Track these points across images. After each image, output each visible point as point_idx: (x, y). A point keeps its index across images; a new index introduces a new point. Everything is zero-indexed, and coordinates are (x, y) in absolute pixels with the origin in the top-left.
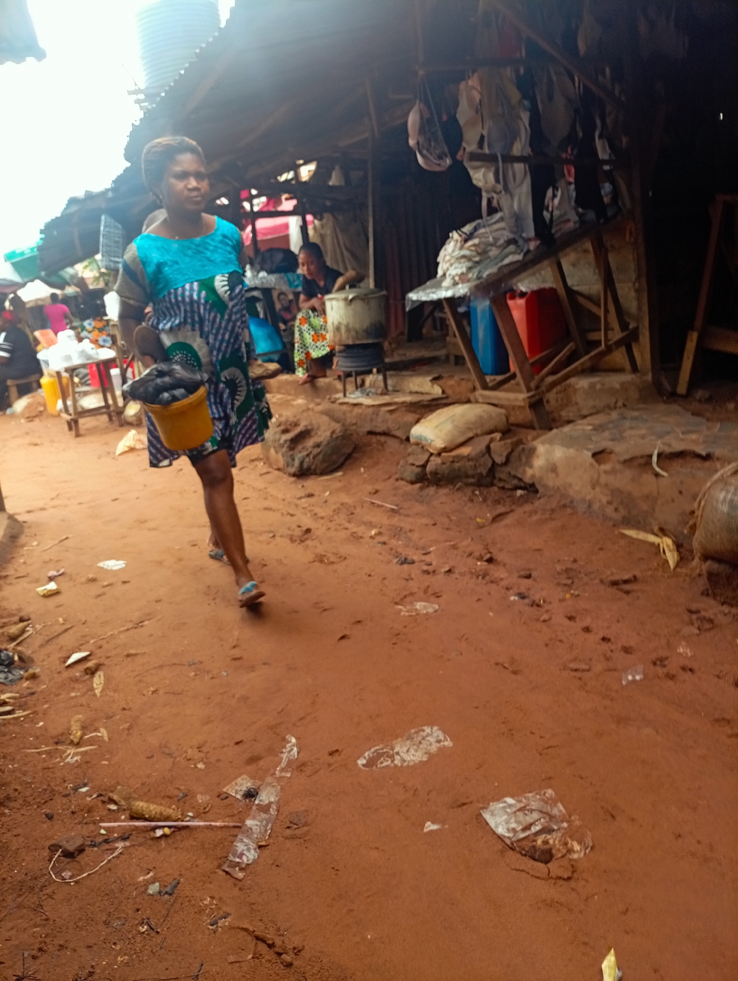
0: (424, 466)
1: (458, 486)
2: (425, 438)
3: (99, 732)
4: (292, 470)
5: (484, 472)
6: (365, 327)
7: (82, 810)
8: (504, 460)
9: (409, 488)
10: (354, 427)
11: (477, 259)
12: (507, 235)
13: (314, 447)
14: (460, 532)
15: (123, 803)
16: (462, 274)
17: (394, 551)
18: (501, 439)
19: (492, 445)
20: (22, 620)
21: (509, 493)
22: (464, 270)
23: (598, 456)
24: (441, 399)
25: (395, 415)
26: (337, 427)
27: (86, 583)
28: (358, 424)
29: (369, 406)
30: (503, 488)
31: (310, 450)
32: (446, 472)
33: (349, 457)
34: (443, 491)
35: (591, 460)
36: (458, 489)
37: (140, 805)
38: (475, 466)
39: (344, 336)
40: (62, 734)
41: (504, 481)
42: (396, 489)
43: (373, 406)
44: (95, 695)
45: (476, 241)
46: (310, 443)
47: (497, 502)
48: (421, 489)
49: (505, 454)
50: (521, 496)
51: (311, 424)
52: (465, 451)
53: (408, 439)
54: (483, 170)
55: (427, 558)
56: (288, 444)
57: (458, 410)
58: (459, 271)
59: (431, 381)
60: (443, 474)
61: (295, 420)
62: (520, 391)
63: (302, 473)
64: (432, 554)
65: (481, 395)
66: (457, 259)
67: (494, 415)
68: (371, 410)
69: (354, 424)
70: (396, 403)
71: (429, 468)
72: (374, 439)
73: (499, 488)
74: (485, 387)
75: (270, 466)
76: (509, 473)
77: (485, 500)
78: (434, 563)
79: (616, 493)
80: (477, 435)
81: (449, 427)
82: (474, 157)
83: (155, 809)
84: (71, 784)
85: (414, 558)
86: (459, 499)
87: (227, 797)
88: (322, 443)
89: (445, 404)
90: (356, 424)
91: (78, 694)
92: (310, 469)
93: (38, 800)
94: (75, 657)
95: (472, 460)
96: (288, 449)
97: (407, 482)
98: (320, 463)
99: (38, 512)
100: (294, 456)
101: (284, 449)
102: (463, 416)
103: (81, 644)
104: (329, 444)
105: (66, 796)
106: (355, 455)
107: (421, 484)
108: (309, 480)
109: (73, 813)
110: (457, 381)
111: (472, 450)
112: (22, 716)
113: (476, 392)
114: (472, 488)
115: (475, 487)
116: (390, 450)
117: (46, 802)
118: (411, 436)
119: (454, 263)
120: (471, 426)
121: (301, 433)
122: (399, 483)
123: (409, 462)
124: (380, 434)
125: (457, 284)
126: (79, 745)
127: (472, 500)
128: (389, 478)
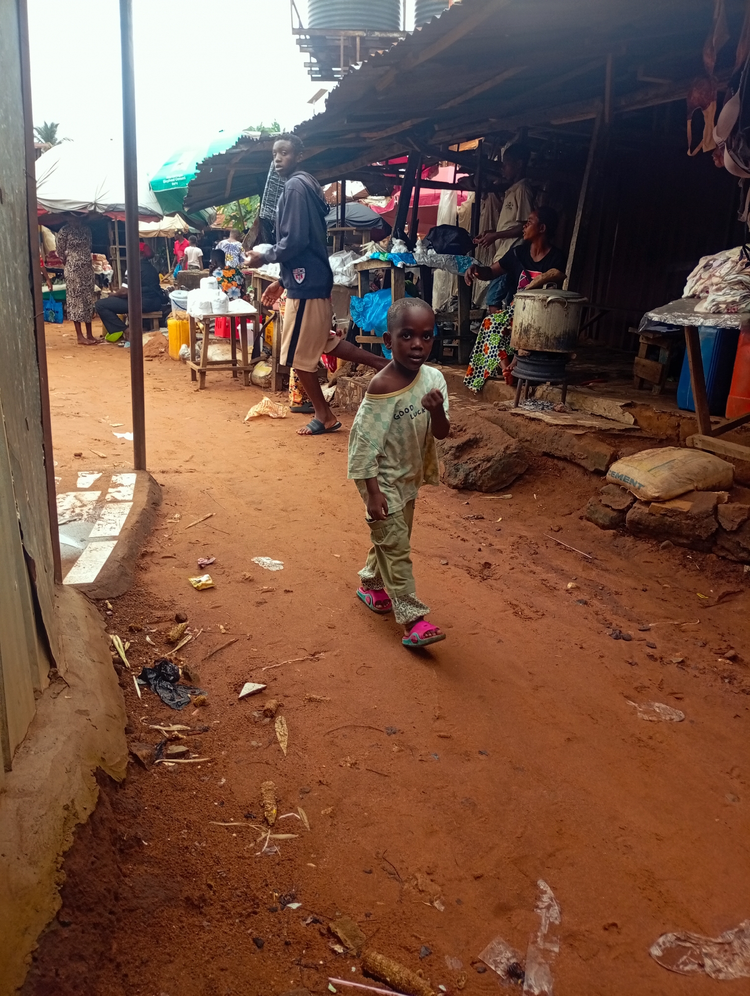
0: (623, 512)
1: (664, 544)
2: (632, 480)
3: (297, 812)
4: (455, 482)
5: (704, 536)
6: (558, 334)
7: (299, 943)
8: (735, 527)
9: (600, 531)
10: (526, 444)
13: (484, 461)
14: (681, 607)
15: (349, 944)
16: (733, 302)
17: (601, 617)
18: (730, 500)
19: (719, 506)
20: (179, 620)
21: (732, 567)
22: (738, 298)
24: (634, 430)
25: (583, 442)
26: (513, 443)
27: (242, 582)
28: (533, 442)
29: (550, 425)
31: (479, 463)
32: (653, 524)
33: (520, 477)
34: (642, 546)
36: (664, 548)
37: (378, 958)
38: (694, 526)
39: (532, 340)
40: (252, 805)
41: (728, 550)
42: (581, 530)
43: (557, 425)
44: (280, 750)
46: (480, 454)
47: (719, 575)
48: (615, 536)
49: (739, 520)
50: (749, 573)
51: (481, 433)
52: (684, 505)
53: (601, 473)
55: (650, 637)
56: (453, 450)
57: (678, 454)
58: (730, 299)
59: (620, 406)
60: (648, 526)
61: (462, 424)
63: (466, 487)
64: (652, 632)
65: (703, 441)
66: (729, 283)
67: (721, 469)
69: (527, 441)
70: (583, 427)
71: (629, 516)
72: (550, 462)
73: (718, 556)
74: (707, 432)
76: (739, 543)
77: (702, 570)
78: (658, 645)
80: (697, 489)
81: (665, 473)
83: (399, 972)
84: (274, 891)
85: (630, 632)
86: (667, 561)
87: (485, 970)
88: (493, 457)
89: (639, 437)
90: (530, 441)
91: (260, 744)
92: (475, 484)
93: (239, 909)
94: (249, 688)
95: (691, 518)
96: (452, 458)
97: (596, 524)
98: (488, 478)
99: (173, 474)
100: (459, 467)
101: (448, 456)
102: (684, 463)
103: (251, 670)
104: (500, 460)
105: (273, 910)
106: (527, 477)
107: (614, 531)
108: (472, 496)
109: (287, 944)
110: (655, 413)
111: (693, 506)
112: (199, 763)
113: (695, 436)
114: (682, 550)
115: (686, 550)
116: (569, 479)
117: (249, 915)
118: (609, 472)
119: (724, 288)
120: (693, 477)
121: (469, 441)
122: (584, 522)
123: (602, 502)
124: (559, 458)
125: (719, 313)
126: (275, 827)
127: (685, 566)
128: (571, 514)
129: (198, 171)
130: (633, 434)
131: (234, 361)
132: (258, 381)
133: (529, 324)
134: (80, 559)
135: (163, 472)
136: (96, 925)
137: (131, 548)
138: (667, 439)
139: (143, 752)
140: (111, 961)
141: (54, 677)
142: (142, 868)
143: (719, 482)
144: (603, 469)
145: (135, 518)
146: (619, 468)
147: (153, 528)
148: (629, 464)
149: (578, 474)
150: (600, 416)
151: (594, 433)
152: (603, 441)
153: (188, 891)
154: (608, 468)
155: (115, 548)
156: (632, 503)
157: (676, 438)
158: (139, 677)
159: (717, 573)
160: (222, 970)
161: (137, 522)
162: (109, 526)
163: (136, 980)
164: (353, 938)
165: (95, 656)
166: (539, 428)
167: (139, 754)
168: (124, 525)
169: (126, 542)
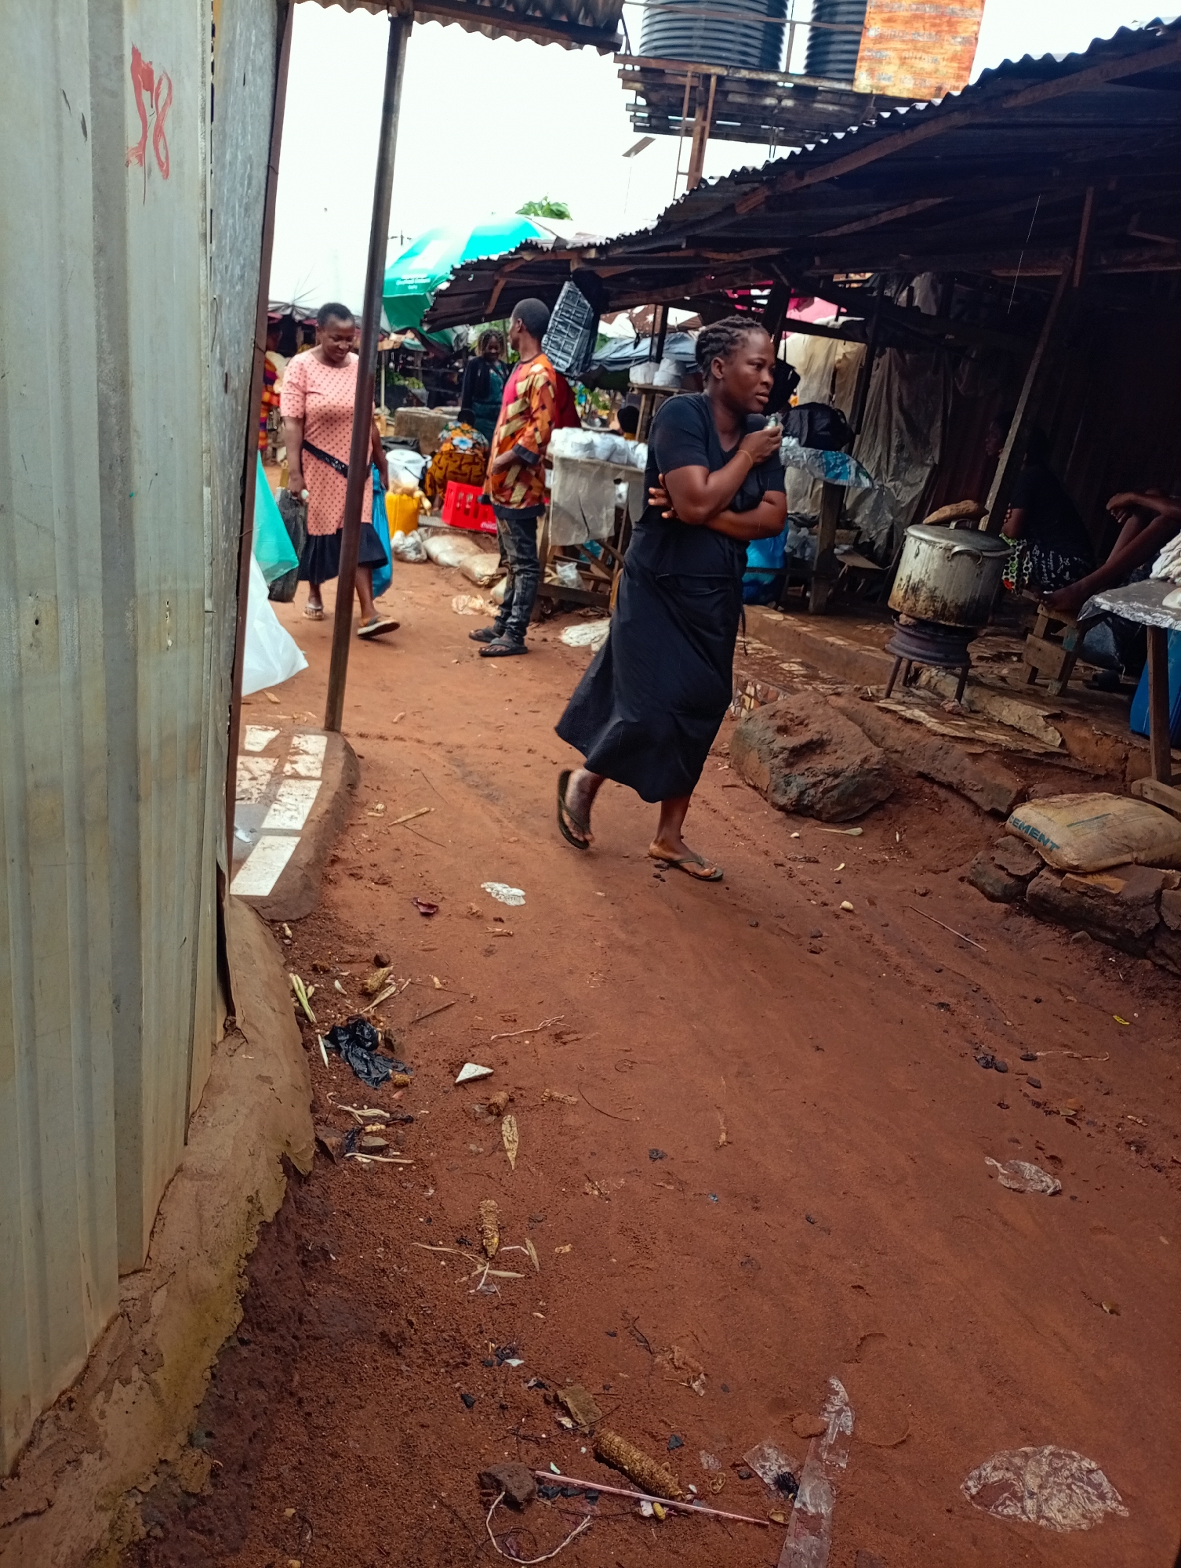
0: (1024, 880)
1: (1078, 935)
2: (1043, 837)
3: (525, 1245)
4: (782, 800)
6: (962, 600)
7: (518, 1408)
9: (987, 903)
10: (895, 756)
13: (829, 775)
14: (1086, 1033)
15: (580, 1419)
17: (968, 1032)
19: (1164, 891)
20: (379, 963)
21: (1171, 982)
24: (1059, 755)
25: (981, 765)
26: (877, 753)
27: (467, 917)
28: (906, 755)
29: (934, 733)
30: (1162, 968)
31: (821, 777)
32: (1065, 905)
33: (879, 805)
34: (1046, 933)
36: (1077, 941)
37: (615, 1441)
38: (1125, 916)
39: (921, 605)
40: (467, 1228)
41: (1170, 958)
42: (959, 897)
43: (943, 735)
44: (506, 1161)
46: (823, 763)
47: (1151, 993)
48: (1007, 914)
51: (829, 732)
52: (1113, 884)
53: (1000, 817)
55: (1035, 1071)
56: (785, 755)
57: (1116, 807)
59: (1044, 717)
60: (1058, 906)
61: (802, 714)
63: (798, 811)
64: (1039, 1063)
65: (1157, 790)
68: (937, 741)
69: (896, 752)
70: (982, 742)
71: (1032, 887)
72: (927, 788)
73: (1155, 964)
74: (1165, 778)
75: (741, 774)
77: (1127, 981)
78: (1044, 1084)
80: (1137, 862)
81: (1093, 833)
83: (641, 1461)
84: (492, 1340)
85: (1006, 1060)
86: (1079, 960)
87: (749, 1476)
88: (843, 771)
89: (1064, 768)
90: (902, 753)
91: (481, 1150)
92: (812, 807)
93: (445, 1357)
94: (469, 1071)
95: (1122, 905)
96: (783, 764)
97: (983, 892)
98: (832, 803)
99: (376, 741)
100: (792, 779)
101: (776, 761)
102: (1122, 822)
103: (474, 1046)
104: (854, 777)
105: (487, 1364)
106: (891, 806)
107: (1006, 906)
108: (806, 825)
109: (502, 1407)
110: (1094, 735)
111: (1126, 887)
112: (400, 1164)
113: (1146, 781)
114: (1101, 948)
115: (1110, 948)
116: (951, 818)
117: (457, 1366)
118: (1011, 819)
120: (1134, 844)
121: (811, 742)
122: (965, 887)
123: (996, 862)
124: (941, 785)
126: (496, 1262)
127: (1103, 972)
128: (947, 871)
129: (453, 278)
130: (1055, 761)
133: (921, 581)
134: (250, 859)
135: (361, 736)
136: (278, 1350)
137: (317, 851)
138: (1106, 776)
139: (332, 1141)
140: (291, 1394)
141: (231, 1028)
142: (330, 1289)
144: (1004, 810)
145: (325, 806)
146: (1026, 814)
147: (348, 822)
148: (1042, 811)
149: (966, 812)
150: (1011, 726)
151: (997, 753)
152: (1008, 767)
153: (383, 1324)
154: (1011, 811)
155: (297, 847)
156: (1039, 869)
157: (1121, 776)
158: (326, 1038)
159: (1149, 989)
160: (423, 1426)
161: (327, 812)
162: (289, 814)
163: (321, 1421)
164: (585, 1412)
165: (275, 1003)
166: (917, 736)
167: (327, 1141)
168: (310, 814)
169: (312, 841)
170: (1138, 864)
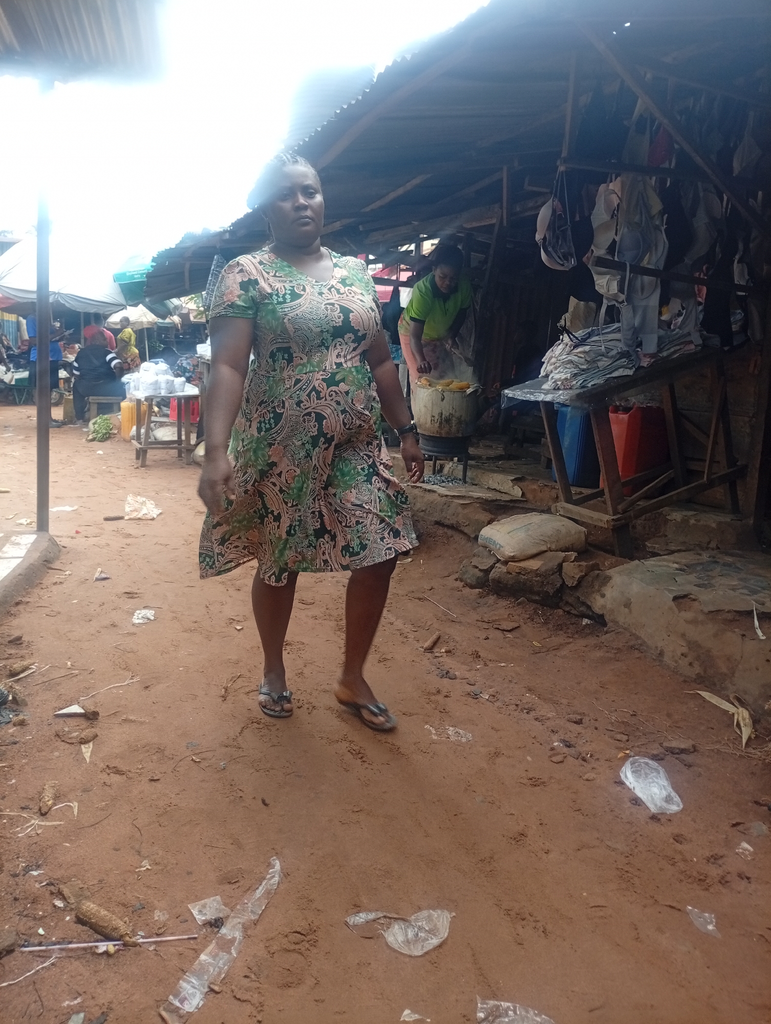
0: (487, 572)
1: (520, 600)
2: (495, 541)
3: (71, 804)
5: (551, 591)
7: (26, 898)
8: (575, 583)
9: (467, 590)
10: (422, 514)
11: (584, 367)
12: (621, 347)
16: (566, 379)
18: (576, 560)
19: (565, 564)
21: (573, 620)
22: (569, 375)
23: (681, 600)
24: (520, 501)
25: (466, 511)
28: (427, 512)
29: (442, 496)
30: (569, 613)
32: (510, 582)
34: (503, 603)
35: (672, 604)
36: (519, 604)
37: (90, 906)
38: (543, 583)
40: (33, 799)
41: (572, 606)
42: (454, 589)
43: (446, 496)
45: (587, 348)
47: (560, 627)
48: (481, 596)
49: (577, 577)
50: (587, 624)
52: (534, 564)
53: (476, 538)
54: (608, 277)
55: (471, 677)
57: (535, 519)
58: (563, 376)
59: (512, 481)
60: (507, 584)
62: (606, 513)
64: (477, 673)
65: (563, 508)
66: (562, 362)
67: (573, 532)
68: (443, 500)
69: (422, 511)
70: (471, 498)
71: (492, 575)
72: (441, 531)
73: (564, 611)
74: (569, 500)
76: (579, 598)
77: (546, 623)
78: (477, 683)
79: (693, 645)
81: (521, 535)
82: (600, 262)
84: (23, 862)
85: (456, 672)
86: (519, 615)
89: (523, 508)
91: (63, 754)
94: (71, 709)
97: (466, 585)
102: (539, 527)
105: (14, 876)
107: (481, 590)
109: (16, 900)
110: (539, 486)
111: (542, 564)
113: (558, 504)
114: (535, 606)
115: (538, 606)
116: (455, 546)
118: (479, 538)
119: (559, 367)
120: (547, 539)
122: (458, 584)
123: (472, 564)
124: (448, 527)
125: (559, 389)
127: (532, 620)
128: (448, 576)
129: (154, 264)
130: (517, 505)
131: (179, 441)
132: (199, 460)
138: (548, 510)
143: (572, 544)
144: (477, 534)
146: (487, 532)
147: (38, 582)
150: (495, 489)
151: (479, 503)
152: (485, 509)
154: (480, 533)
156: (495, 564)
159: (559, 625)
166: (432, 498)
168: (6, 576)
170: (551, 551)
